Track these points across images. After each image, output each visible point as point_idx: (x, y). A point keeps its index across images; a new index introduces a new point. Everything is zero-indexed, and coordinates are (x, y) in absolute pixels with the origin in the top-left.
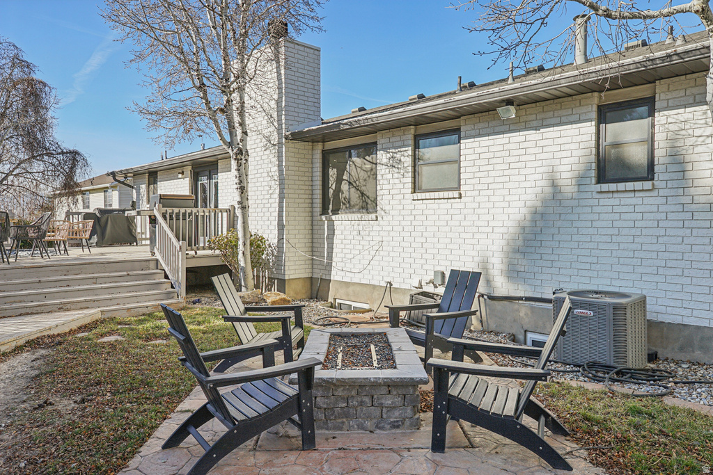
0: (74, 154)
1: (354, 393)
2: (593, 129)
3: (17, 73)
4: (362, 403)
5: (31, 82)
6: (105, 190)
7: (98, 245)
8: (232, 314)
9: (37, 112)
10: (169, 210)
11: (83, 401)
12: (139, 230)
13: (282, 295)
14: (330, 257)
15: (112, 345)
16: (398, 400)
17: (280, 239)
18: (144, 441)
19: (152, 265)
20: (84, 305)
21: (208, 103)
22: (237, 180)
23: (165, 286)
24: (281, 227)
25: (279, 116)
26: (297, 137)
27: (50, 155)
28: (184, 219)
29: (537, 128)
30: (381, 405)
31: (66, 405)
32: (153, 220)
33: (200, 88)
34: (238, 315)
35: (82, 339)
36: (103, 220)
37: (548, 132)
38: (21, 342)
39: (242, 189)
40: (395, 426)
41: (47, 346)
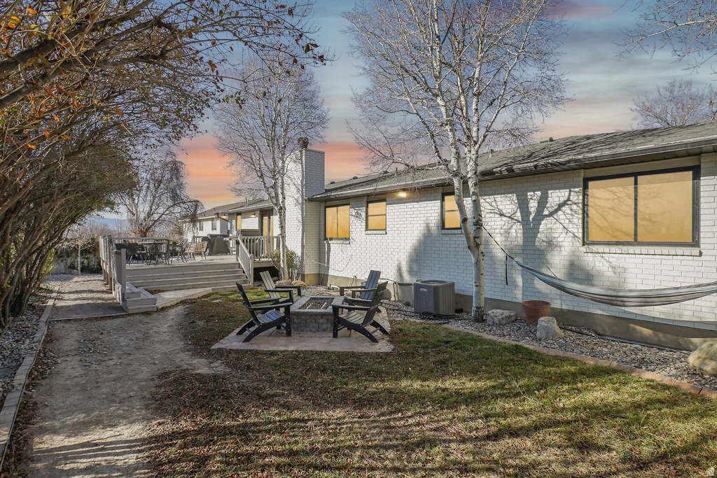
0: (197, 201)
1: (308, 318)
2: (439, 204)
3: (169, 159)
4: (311, 322)
5: (175, 163)
6: (212, 219)
7: (210, 254)
8: (268, 289)
9: (177, 179)
10: (246, 238)
11: (207, 322)
12: (231, 246)
13: (302, 282)
14: (328, 263)
15: (218, 304)
16: (325, 321)
17: (303, 253)
18: (230, 333)
19: (237, 266)
20: (204, 286)
21: (265, 184)
22: (279, 223)
23: (243, 277)
24: (303, 247)
25: (302, 189)
26: (311, 200)
27: (184, 203)
28: (253, 242)
29: (418, 202)
30: (319, 323)
31: (201, 323)
32: (238, 243)
33: (260, 177)
34: (272, 289)
35: (204, 301)
36: (212, 240)
37: (423, 204)
38: (179, 301)
39: (282, 228)
40: (324, 331)
41: (189, 303)
